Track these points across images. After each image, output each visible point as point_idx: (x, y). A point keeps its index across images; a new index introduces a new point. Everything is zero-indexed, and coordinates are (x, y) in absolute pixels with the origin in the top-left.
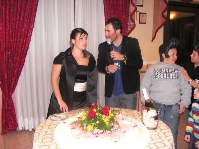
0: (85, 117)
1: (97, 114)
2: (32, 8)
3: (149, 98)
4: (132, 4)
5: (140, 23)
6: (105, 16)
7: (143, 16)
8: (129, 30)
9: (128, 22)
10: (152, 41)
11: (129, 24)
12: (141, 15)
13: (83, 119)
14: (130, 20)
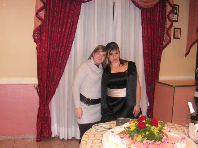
0: (135, 128)
1: (147, 125)
2: (73, 20)
3: (195, 112)
4: (169, 19)
5: (174, 38)
6: (142, 30)
7: (177, 31)
8: (164, 44)
9: (163, 36)
10: (186, 56)
11: (164, 38)
12: (176, 30)
13: (132, 129)
14: (166, 35)
